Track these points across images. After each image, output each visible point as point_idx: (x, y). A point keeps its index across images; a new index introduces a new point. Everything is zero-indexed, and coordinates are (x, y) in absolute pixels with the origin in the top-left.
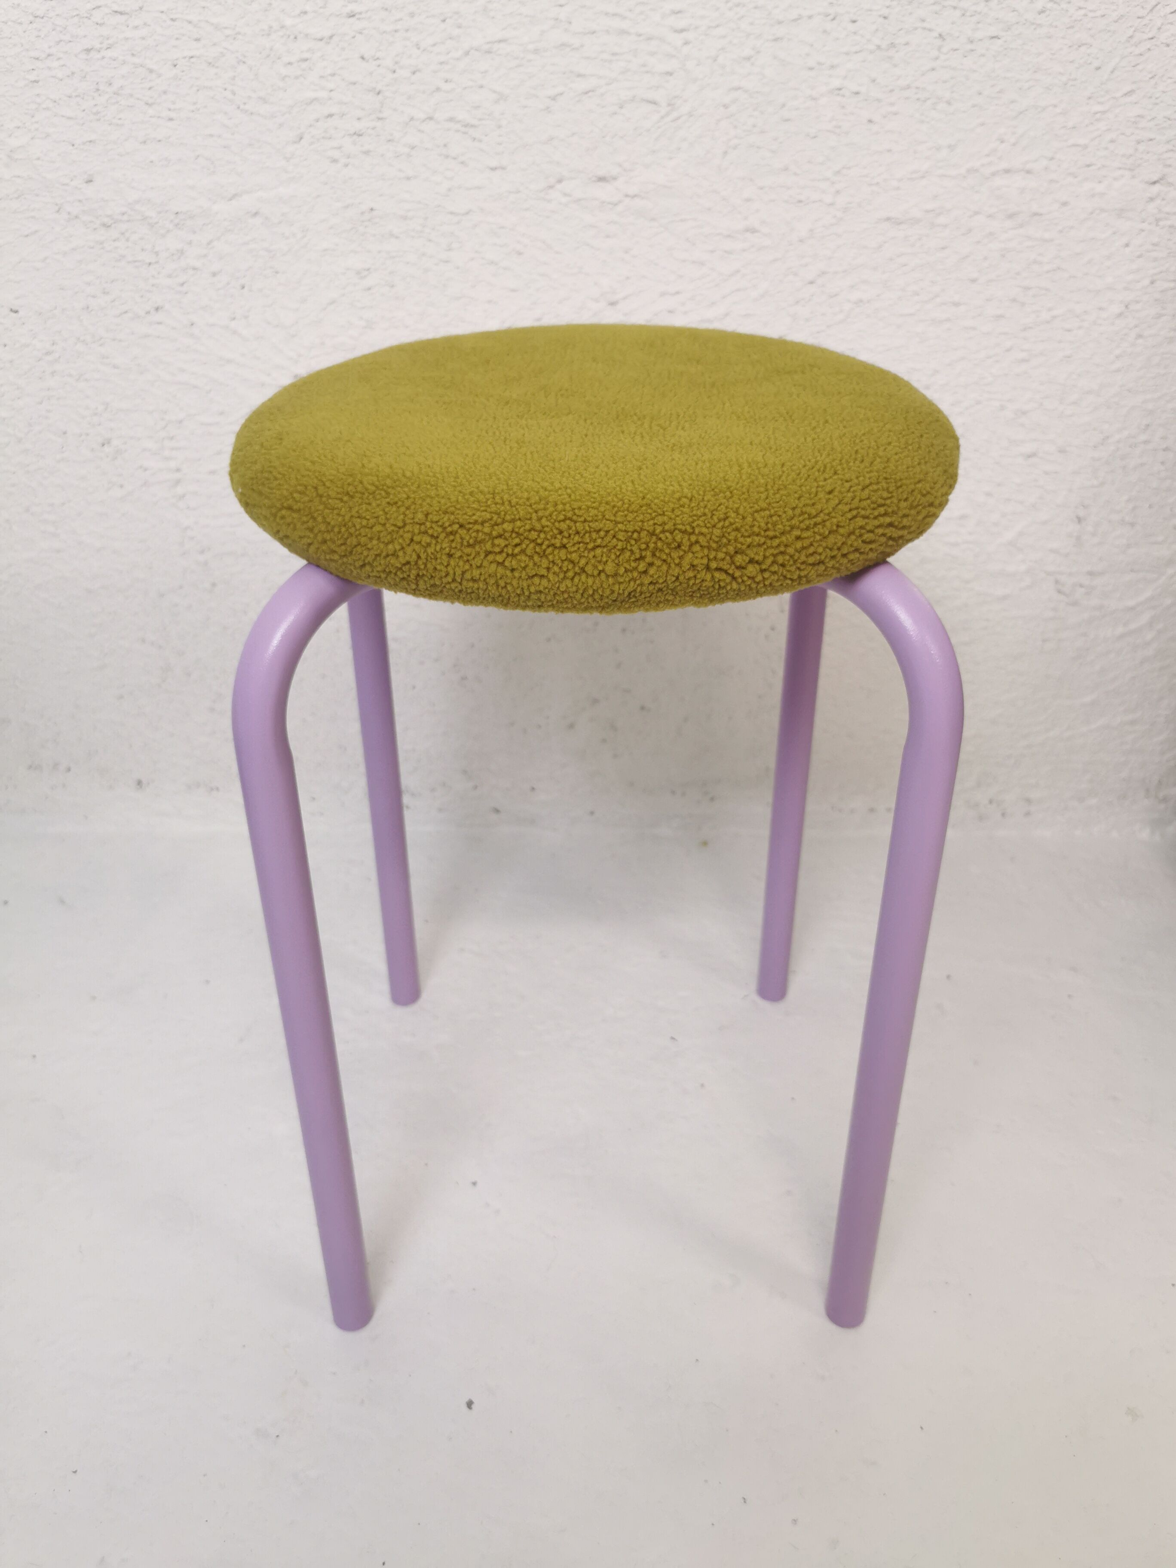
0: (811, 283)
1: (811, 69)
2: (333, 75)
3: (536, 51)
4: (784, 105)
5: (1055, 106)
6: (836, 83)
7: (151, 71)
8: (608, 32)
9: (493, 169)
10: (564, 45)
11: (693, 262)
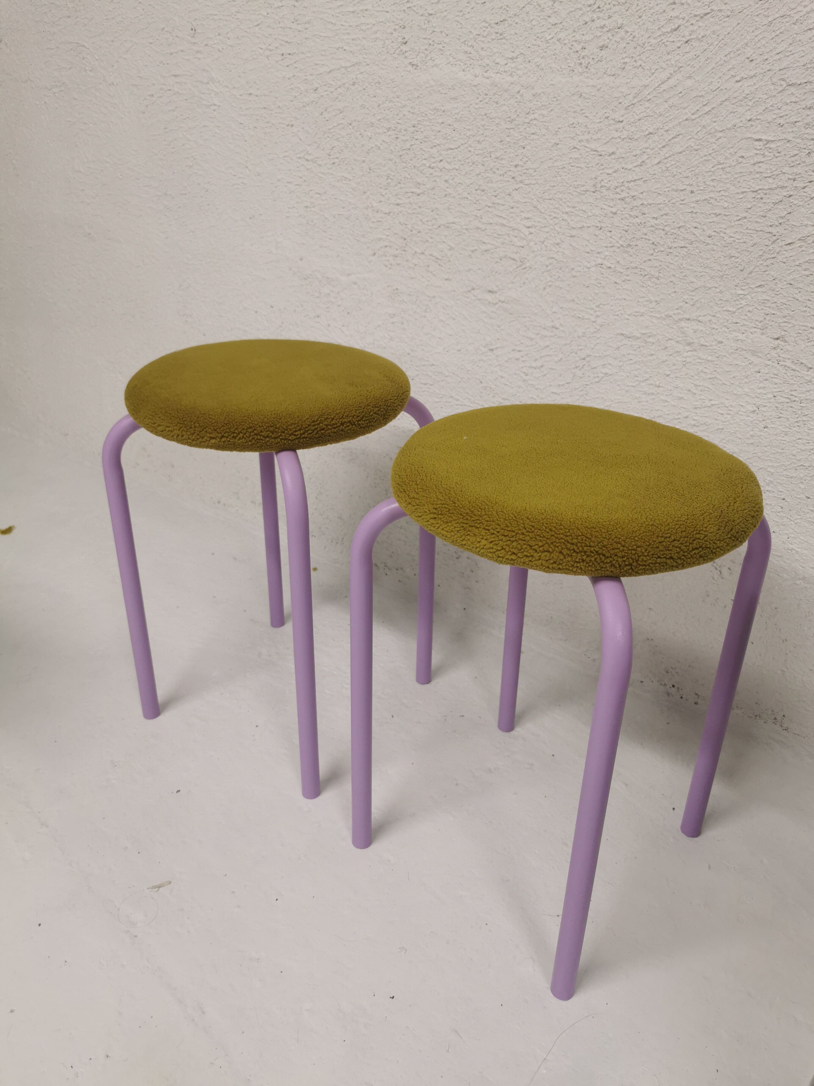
0: (584, 359)
1: (588, 253)
2: (389, 229)
3: (467, 229)
4: (573, 269)
5: (716, 288)
6: (600, 261)
7: (326, 218)
8: (497, 224)
9: (446, 279)
10: (478, 228)
11: (528, 338)
